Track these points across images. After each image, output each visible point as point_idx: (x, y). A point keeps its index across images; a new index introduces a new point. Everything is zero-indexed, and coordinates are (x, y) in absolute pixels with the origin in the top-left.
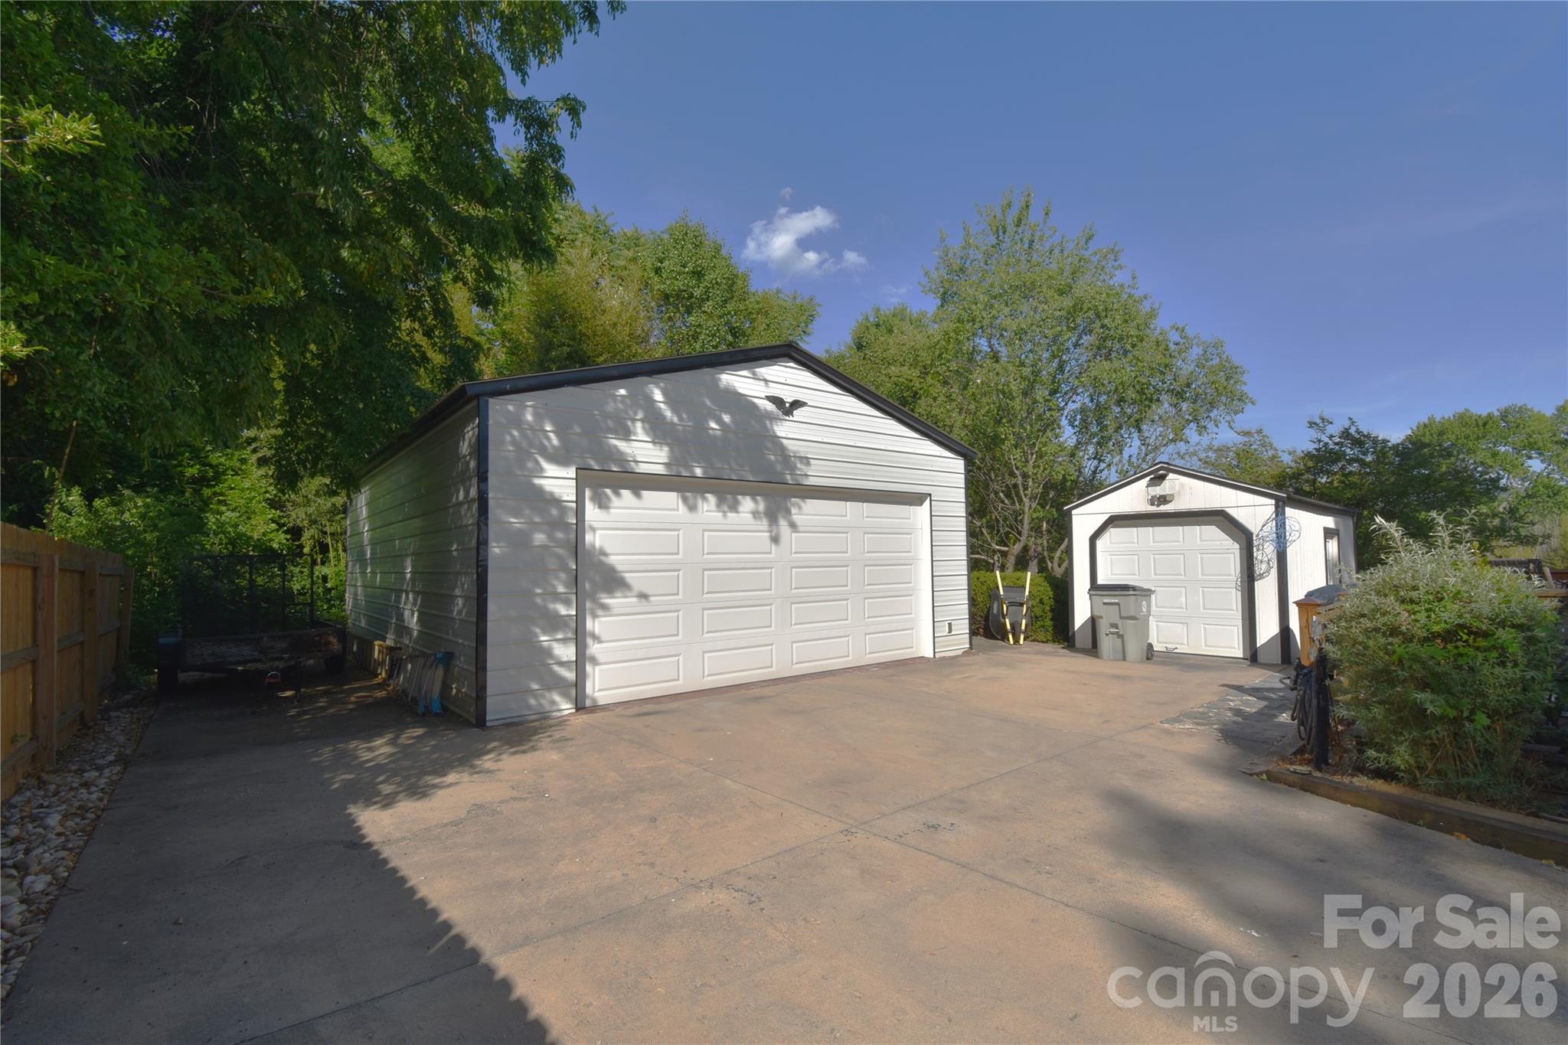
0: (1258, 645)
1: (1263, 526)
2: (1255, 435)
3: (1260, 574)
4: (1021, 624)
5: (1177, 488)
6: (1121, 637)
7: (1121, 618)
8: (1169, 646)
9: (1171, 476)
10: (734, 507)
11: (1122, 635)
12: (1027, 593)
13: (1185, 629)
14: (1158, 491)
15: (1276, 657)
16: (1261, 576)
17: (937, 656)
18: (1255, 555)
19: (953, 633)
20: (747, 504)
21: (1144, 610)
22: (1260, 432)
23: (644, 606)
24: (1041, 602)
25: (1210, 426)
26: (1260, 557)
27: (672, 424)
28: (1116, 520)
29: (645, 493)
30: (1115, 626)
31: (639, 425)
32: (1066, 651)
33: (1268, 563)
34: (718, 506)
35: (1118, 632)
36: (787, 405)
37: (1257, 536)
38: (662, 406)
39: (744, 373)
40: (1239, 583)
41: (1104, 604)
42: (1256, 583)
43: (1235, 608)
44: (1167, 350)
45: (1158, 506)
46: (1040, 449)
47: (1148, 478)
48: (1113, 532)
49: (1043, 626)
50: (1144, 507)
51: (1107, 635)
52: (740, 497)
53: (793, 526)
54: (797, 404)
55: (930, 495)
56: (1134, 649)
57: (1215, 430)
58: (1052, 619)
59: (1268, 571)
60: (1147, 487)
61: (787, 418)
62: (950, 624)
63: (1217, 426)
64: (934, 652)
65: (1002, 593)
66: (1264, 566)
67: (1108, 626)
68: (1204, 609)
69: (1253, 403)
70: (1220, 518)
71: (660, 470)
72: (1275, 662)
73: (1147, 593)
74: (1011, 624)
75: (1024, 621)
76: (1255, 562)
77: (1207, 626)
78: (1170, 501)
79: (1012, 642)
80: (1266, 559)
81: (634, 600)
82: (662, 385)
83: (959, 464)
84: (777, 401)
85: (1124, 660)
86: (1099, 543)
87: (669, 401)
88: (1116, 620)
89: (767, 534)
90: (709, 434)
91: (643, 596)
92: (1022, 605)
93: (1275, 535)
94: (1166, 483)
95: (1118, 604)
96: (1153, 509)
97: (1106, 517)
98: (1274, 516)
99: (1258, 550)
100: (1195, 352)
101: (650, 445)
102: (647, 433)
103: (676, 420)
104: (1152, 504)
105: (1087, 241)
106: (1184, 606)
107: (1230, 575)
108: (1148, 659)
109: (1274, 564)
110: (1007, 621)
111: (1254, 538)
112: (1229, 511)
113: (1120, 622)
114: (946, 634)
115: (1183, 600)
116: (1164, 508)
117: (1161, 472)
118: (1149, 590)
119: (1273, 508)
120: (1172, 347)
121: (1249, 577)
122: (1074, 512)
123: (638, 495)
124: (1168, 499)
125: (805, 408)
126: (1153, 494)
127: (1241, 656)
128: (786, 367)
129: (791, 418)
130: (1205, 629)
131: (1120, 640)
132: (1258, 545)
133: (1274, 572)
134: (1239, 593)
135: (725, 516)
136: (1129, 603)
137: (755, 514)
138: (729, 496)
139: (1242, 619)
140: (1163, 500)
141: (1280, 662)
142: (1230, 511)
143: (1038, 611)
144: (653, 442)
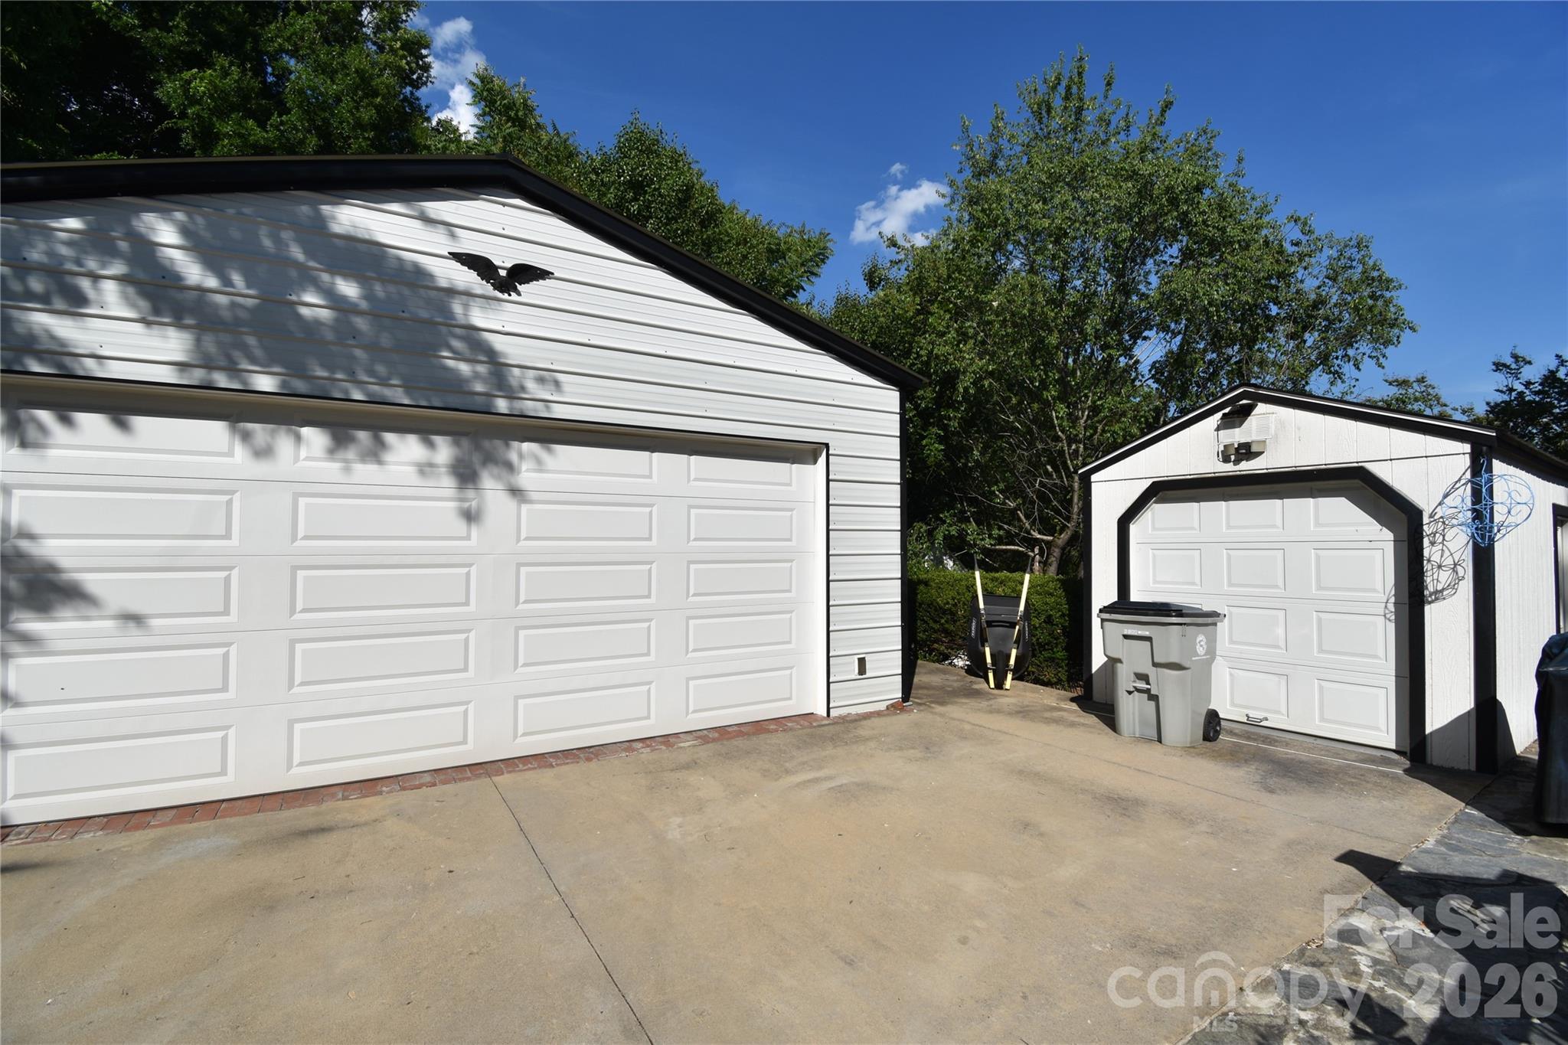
0: (1428, 730)
1: (1446, 496)
2: (1415, 385)
3: (1436, 592)
4: (1009, 656)
5: (1272, 430)
6: (1154, 698)
7: (1155, 665)
8: (1253, 714)
9: (1261, 408)
10: (376, 453)
11: (1157, 696)
12: (1022, 607)
13: (1284, 683)
14: (1236, 436)
15: (1464, 756)
16: (1438, 595)
17: (834, 713)
18: (1426, 553)
19: (868, 675)
20: (406, 449)
21: (1201, 650)
22: (1421, 380)
23: (134, 637)
24: (1049, 620)
25: (1348, 369)
26: (1436, 558)
27: (201, 290)
28: (1162, 490)
29: (140, 422)
30: (1144, 677)
31: (110, 288)
32: (1074, 706)
33: (1454, 570)
34: (331, 452)
35: (1148, 691)
36: (503, 273)
37: (1431, 516)
38: (177, 255)
39: (395, 207)
40: (1391, 607)
41: (1126, 637)
42: (1427, 608)
43: (1381, 654)
44: (1281, 252)
45: (1237, 462)
46: (1094, 402)
47: (1219, 415)
48: (1156, 511)
49: (1052, 660)
50: (1214, 466)
51: (1130, 693)
52: (390, 437)
53: (516, 493)
54: (524, 273)
55: (827, 445)
56: (1181, 723)
57: (1355, 373)
58: (1066, 649)
59: (1453, 586)
60: (1218, 429)
61: (506, 296)
62: (862, 662)
63: (1358, 369)
64: (828, 709)
65: (982, 605)
66: (1445, 577)
67: (1133, 677)
68: (1321, 650)
69: (1412, 329)
70: (1357, 483)
71: (165, 375)
72: (1463, 766)
73: (1207, 619)
74: (992, 655)
75: (1014, 652)
76: (1427, 566)
77: (1324, 683)
78: (1259, 454)
79: (992, 685)
80: (1449, 561)
81: (109, 624)
82: (180, 216)
83: (891, 398)
84: (480, 265)
85: (1160, 741)
86: (1134, 529)
87: (194, 243)
88: (1147, 668)
89: (453, 504)
90: (299, 317)
91: (134, 619)
92: (1013, 625)
93: (1469, 514)
94: (1252, 421)
95: (1149, 639)
96: (1229, 468)
97: (1146, 484)
98: (1468, 475)
99: (1433, 543)
100: (1324, 258)
101: (138, 327)
102: (133, 305)
103: (212, 282)
104: (1226, 459)
105: (1163, 112)
106: (1282, 644)
107: (1374, 590)
108: (1207, 738)
109: (1467, 570)
110: (987, 650)
111: (1426, 520)
112: (1373, 468)
113: (1152, 672)
114: (854, 677)
115: (1281, 631)
116: (1247, 467)
117: (1244, 402)
118: (1214, 614)
119: (1466, 461)
120: (1289, 249)
121: (1411, 595)
122: (1094, 478)
123: (122, 425)
124: (1254, 449)
125: (548, 282)
126: (1228, 441)
127: (1394, 747)
128: (504, 205)
129: (514, 297)
130: (1321, 688)
131: (1153, 703)
132: (1434, 534)
133: (1466, 588)
134: (1392, 627)
135: (347, 470)
136: (1169, 640)
137: (425, 469)
138: (363, 436)
139: (1397, 676)
140: (1246, 451)
141: (1473, 767)
142: (1375, 469)
143: (1043, 637)
144: (142, 320)
